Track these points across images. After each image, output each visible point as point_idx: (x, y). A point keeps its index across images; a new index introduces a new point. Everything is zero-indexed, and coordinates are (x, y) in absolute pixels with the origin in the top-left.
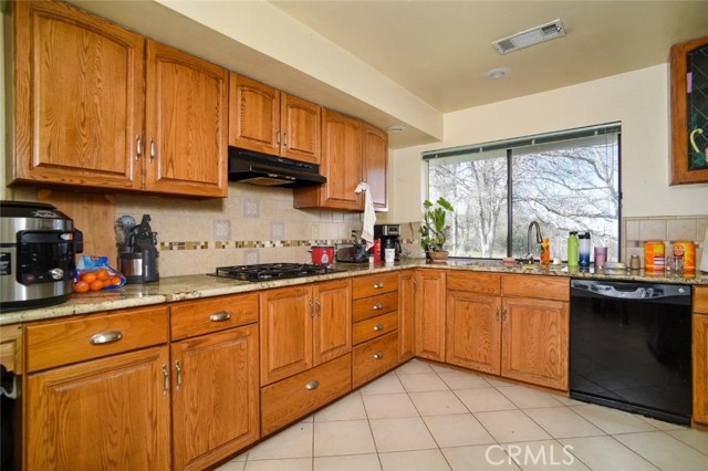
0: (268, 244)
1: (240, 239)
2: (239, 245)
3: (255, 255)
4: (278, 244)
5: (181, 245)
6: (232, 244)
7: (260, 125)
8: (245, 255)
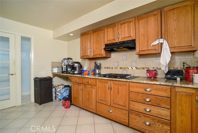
0: (130, 68)
1: (121, 67)
2: (121, 68)
3: (126, 71)
4: (134, 68)
5: (108, 68)
6: (119, 68)
7: (112, 36)
8: (123, 71)
